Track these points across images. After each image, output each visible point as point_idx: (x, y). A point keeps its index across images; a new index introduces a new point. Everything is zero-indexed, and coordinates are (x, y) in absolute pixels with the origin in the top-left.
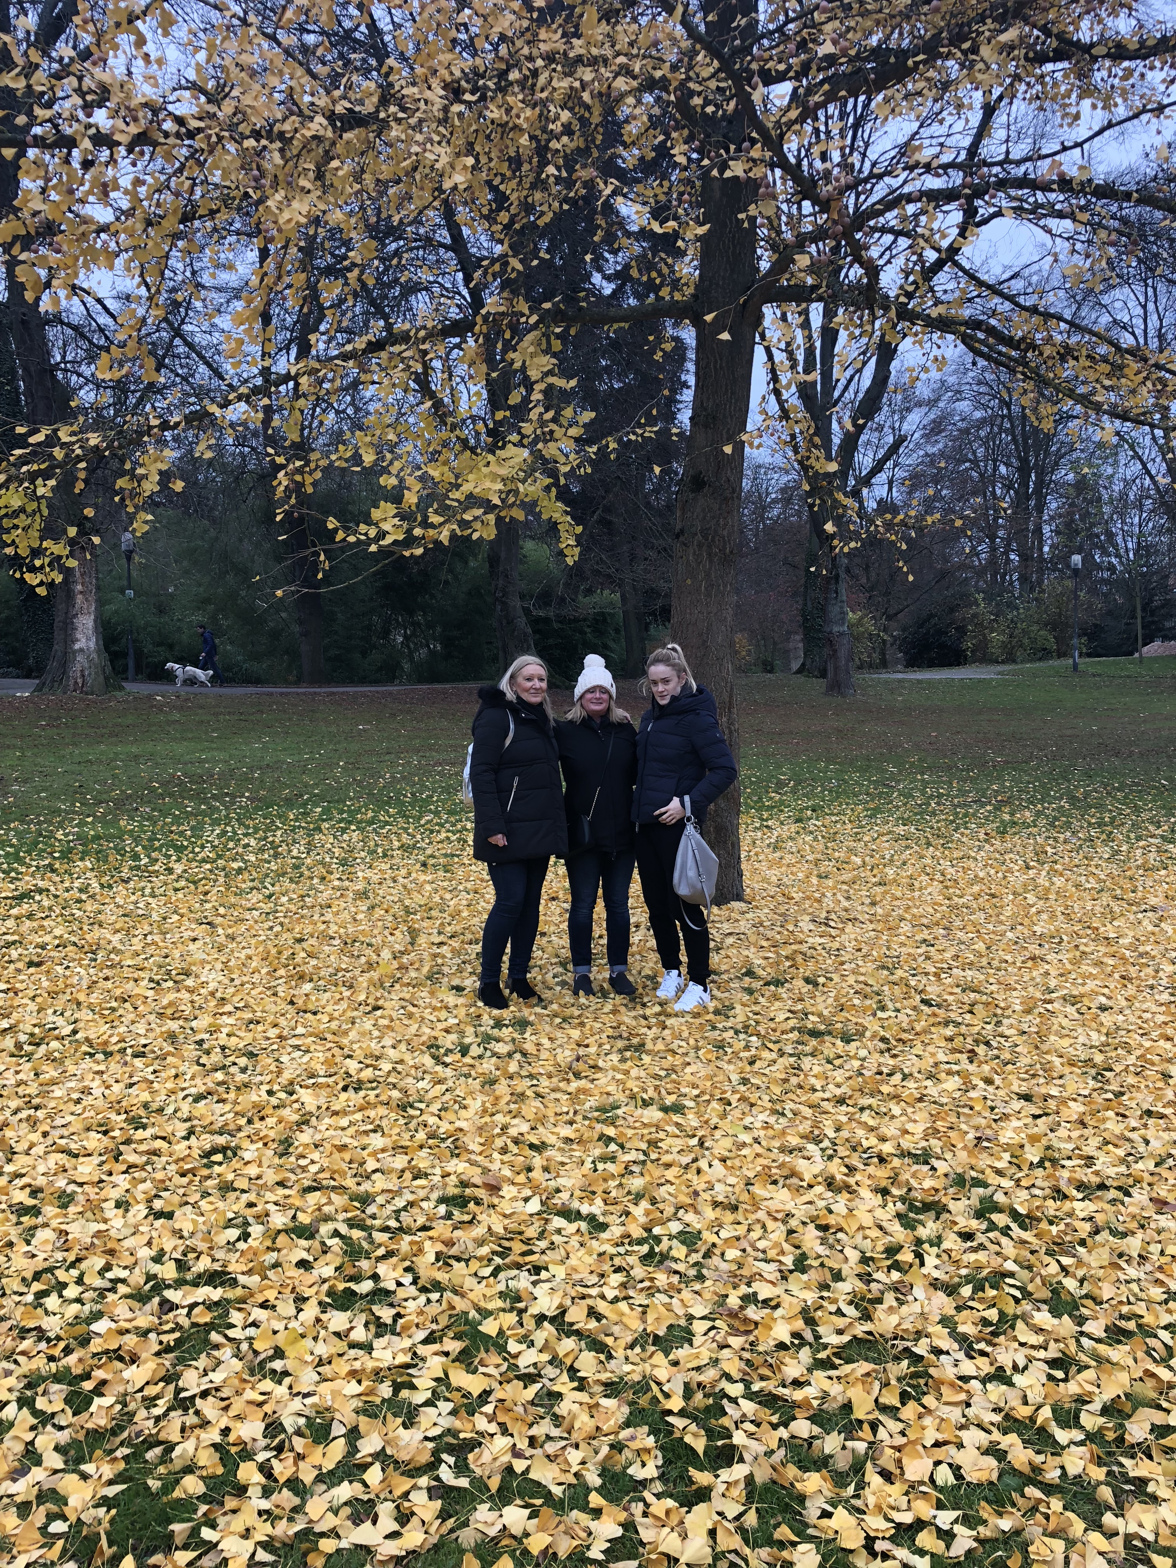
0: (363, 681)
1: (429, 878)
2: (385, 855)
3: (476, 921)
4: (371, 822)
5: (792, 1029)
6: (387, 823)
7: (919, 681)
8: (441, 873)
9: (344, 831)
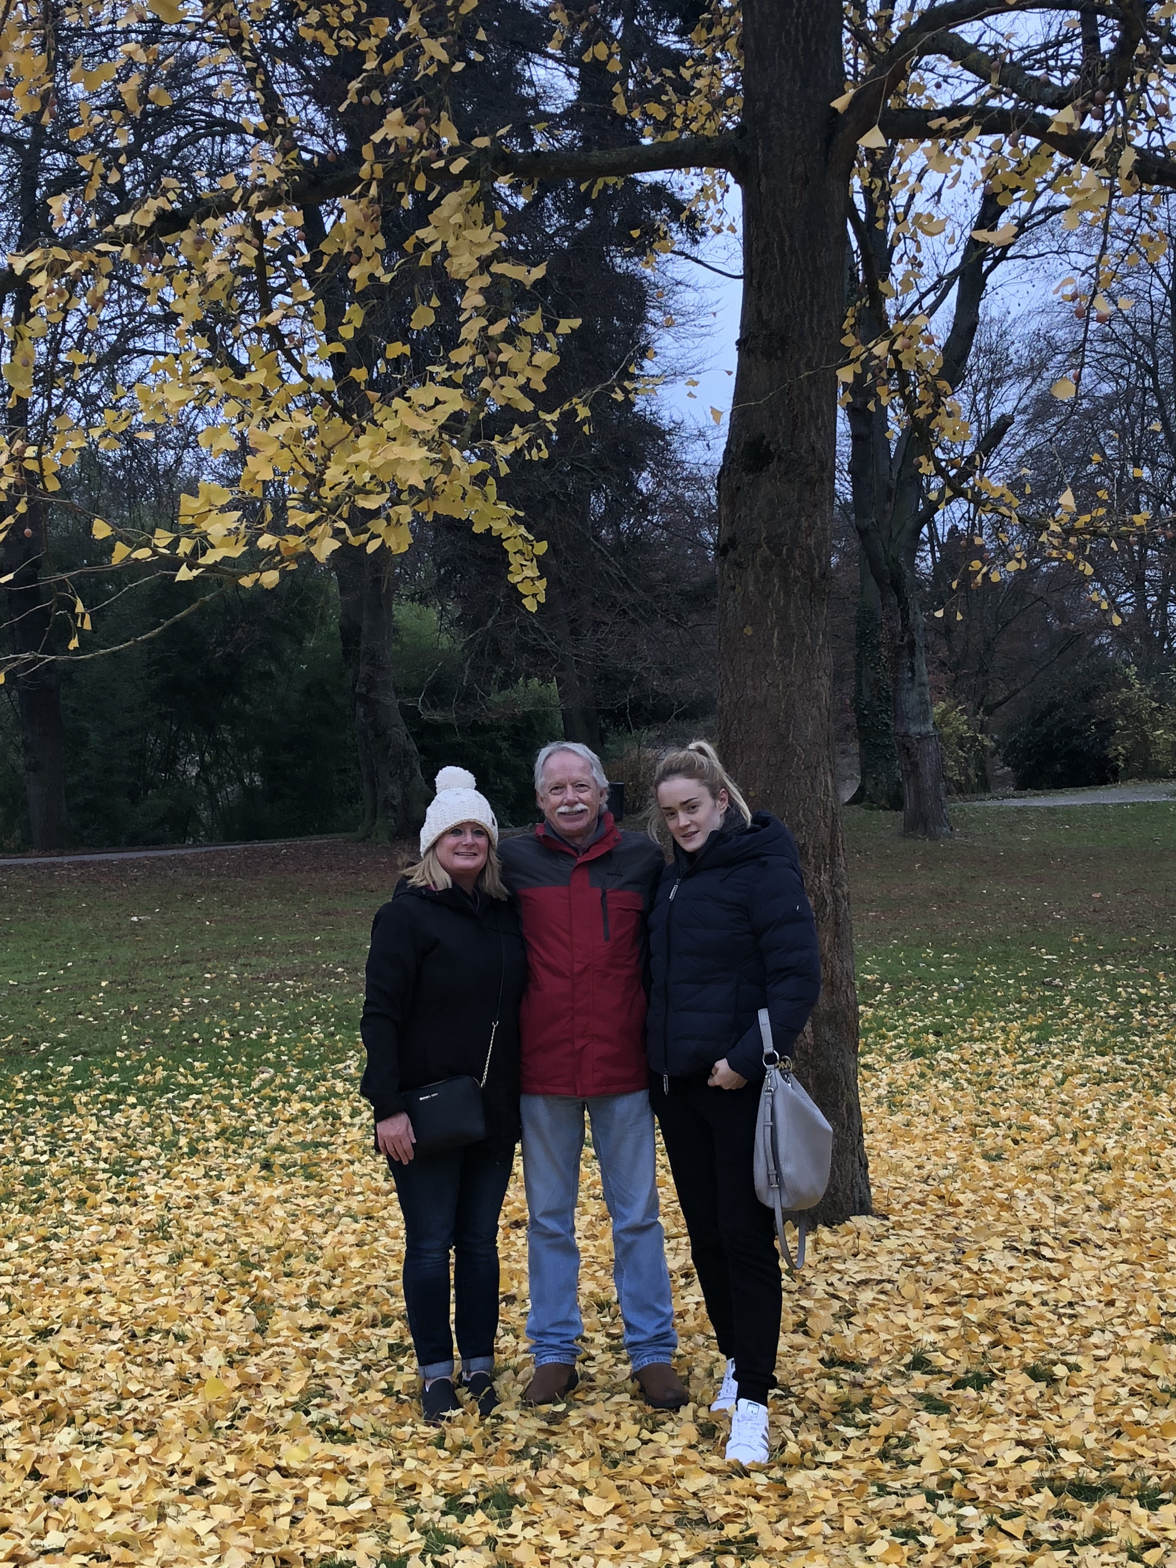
0: (136, 841)
1: (279, 1191)
2: (193, 1151)
3: (377, 1276)
4: (163, 1088)
5: (1038, 1485)
6: (192, 1089)
7: (1052, 811)
8: (300, 1181)
9: (114, 1106)
